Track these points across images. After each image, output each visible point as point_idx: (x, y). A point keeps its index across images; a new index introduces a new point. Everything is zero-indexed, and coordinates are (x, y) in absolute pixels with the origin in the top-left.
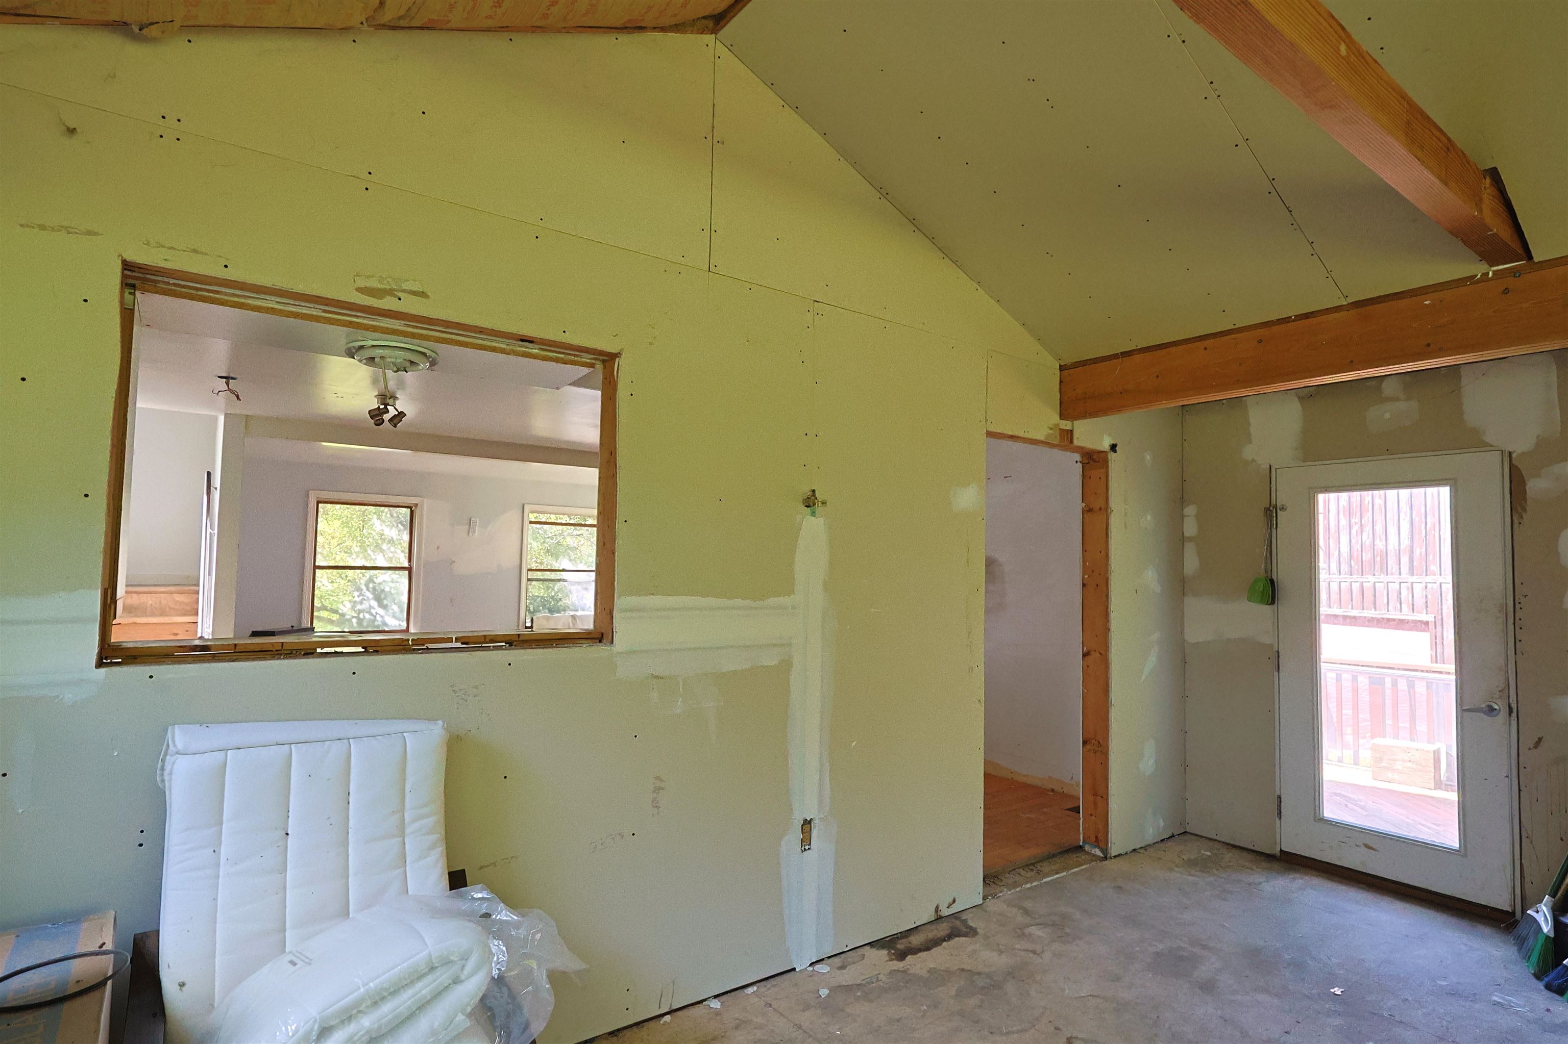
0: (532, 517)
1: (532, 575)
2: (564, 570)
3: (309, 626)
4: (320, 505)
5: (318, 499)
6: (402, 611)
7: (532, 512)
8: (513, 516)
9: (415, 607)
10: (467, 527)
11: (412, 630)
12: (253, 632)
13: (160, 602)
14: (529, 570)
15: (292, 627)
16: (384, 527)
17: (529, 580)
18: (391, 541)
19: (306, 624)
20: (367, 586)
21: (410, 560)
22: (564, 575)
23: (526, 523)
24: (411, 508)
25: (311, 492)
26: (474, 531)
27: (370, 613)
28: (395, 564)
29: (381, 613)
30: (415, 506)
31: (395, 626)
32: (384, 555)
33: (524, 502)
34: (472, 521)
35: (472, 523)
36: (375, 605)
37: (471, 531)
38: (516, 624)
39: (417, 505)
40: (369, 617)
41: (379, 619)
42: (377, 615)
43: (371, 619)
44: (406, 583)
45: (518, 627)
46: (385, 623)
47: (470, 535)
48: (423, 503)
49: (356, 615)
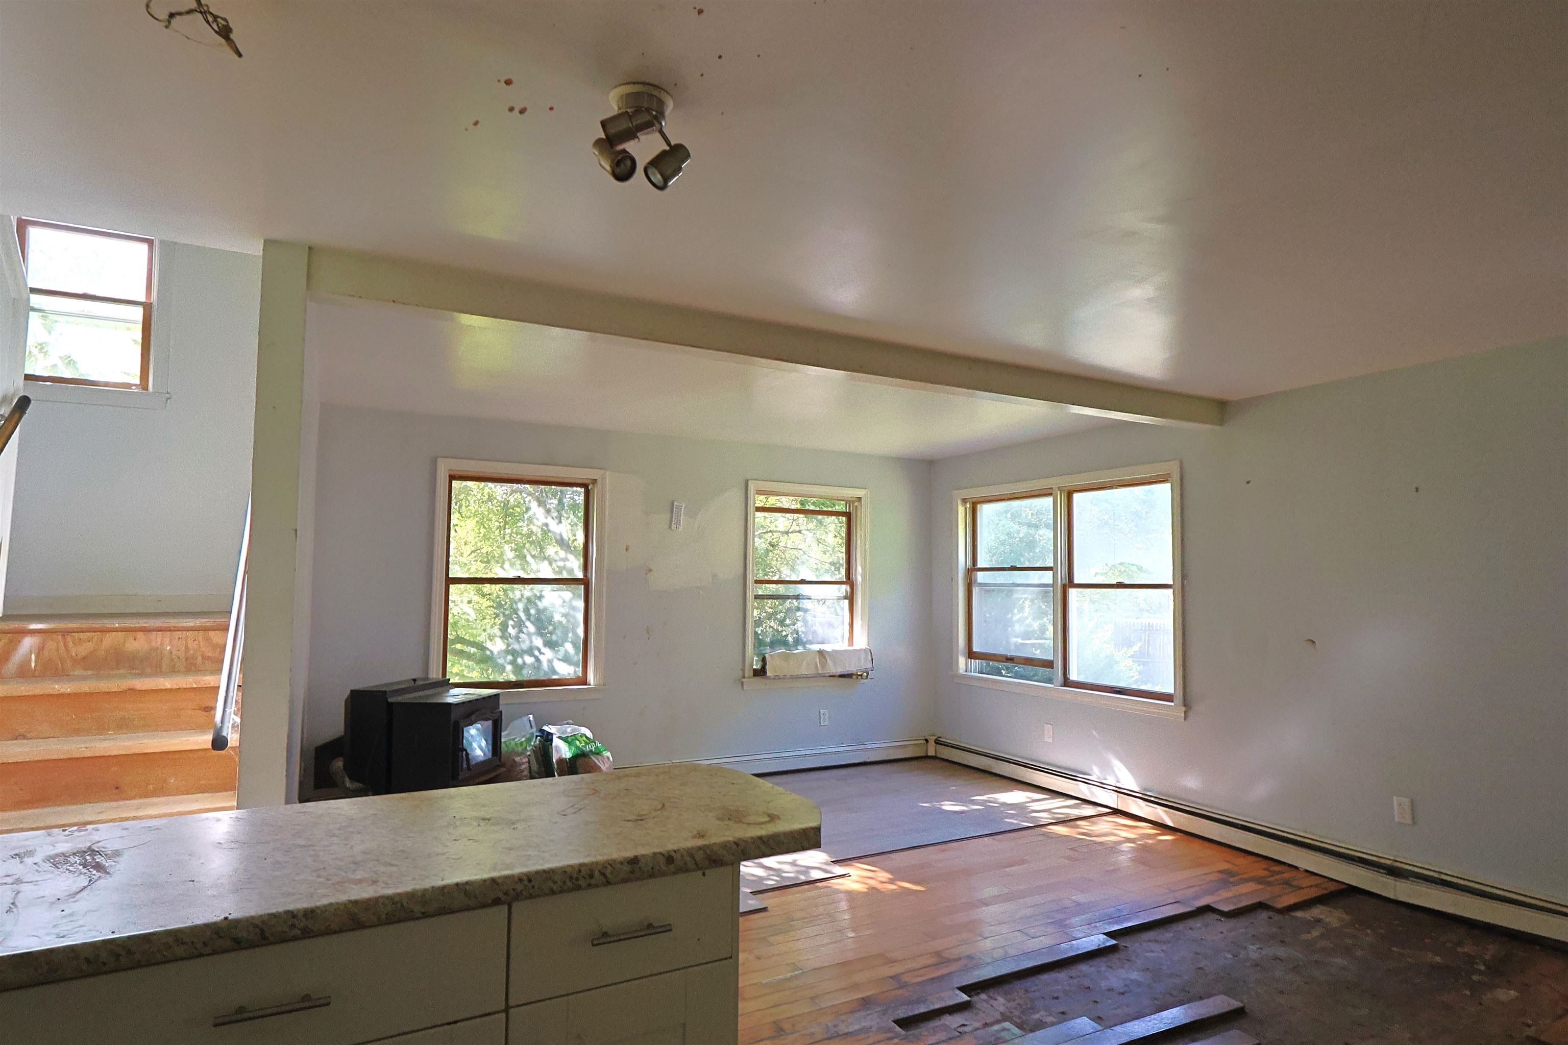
0: (760, 501)
1: (762, 590)
2: (803, 582)
3: (441, 676)
4: (455, 484)
5: (452, 473)
6: (577, 653)
7: (760, 492)
8: (734, 496)
9: (595, 640)
10: (667, 516)
11: (591, 677)
12: (352, 691)
13: (187, 648)
14: (757, 582)
15: (415, 680)
16: (549, 520)
17: (757, 597)
18: (562, 543)
19: (435, 674)
20: (527, 611)
21: (586, 567)
22: (804, 589)
23: (751, 509)
24: (584, 486)
25: (440, 460)
26: (678, 523)
27: (532, 655)
28: (565, 575)
29: (547, 654)
30: (592, 483)
31: (566, 674)
32: (551, 564)
33: (748, 477)
34: (675, 507)
35: (675, 509)
36: (538, 642)
37: (673, 522)
38: (741, 667)
39: (594, 481)
40: (529, 660)
41: (545, 665)
42: (541, 657)
43: (532, 664)
44: (581, 604)
45: (743, 670)
46: (554, 672)
47: (673, 528)
48: (604, 478)
49: (510, 658)
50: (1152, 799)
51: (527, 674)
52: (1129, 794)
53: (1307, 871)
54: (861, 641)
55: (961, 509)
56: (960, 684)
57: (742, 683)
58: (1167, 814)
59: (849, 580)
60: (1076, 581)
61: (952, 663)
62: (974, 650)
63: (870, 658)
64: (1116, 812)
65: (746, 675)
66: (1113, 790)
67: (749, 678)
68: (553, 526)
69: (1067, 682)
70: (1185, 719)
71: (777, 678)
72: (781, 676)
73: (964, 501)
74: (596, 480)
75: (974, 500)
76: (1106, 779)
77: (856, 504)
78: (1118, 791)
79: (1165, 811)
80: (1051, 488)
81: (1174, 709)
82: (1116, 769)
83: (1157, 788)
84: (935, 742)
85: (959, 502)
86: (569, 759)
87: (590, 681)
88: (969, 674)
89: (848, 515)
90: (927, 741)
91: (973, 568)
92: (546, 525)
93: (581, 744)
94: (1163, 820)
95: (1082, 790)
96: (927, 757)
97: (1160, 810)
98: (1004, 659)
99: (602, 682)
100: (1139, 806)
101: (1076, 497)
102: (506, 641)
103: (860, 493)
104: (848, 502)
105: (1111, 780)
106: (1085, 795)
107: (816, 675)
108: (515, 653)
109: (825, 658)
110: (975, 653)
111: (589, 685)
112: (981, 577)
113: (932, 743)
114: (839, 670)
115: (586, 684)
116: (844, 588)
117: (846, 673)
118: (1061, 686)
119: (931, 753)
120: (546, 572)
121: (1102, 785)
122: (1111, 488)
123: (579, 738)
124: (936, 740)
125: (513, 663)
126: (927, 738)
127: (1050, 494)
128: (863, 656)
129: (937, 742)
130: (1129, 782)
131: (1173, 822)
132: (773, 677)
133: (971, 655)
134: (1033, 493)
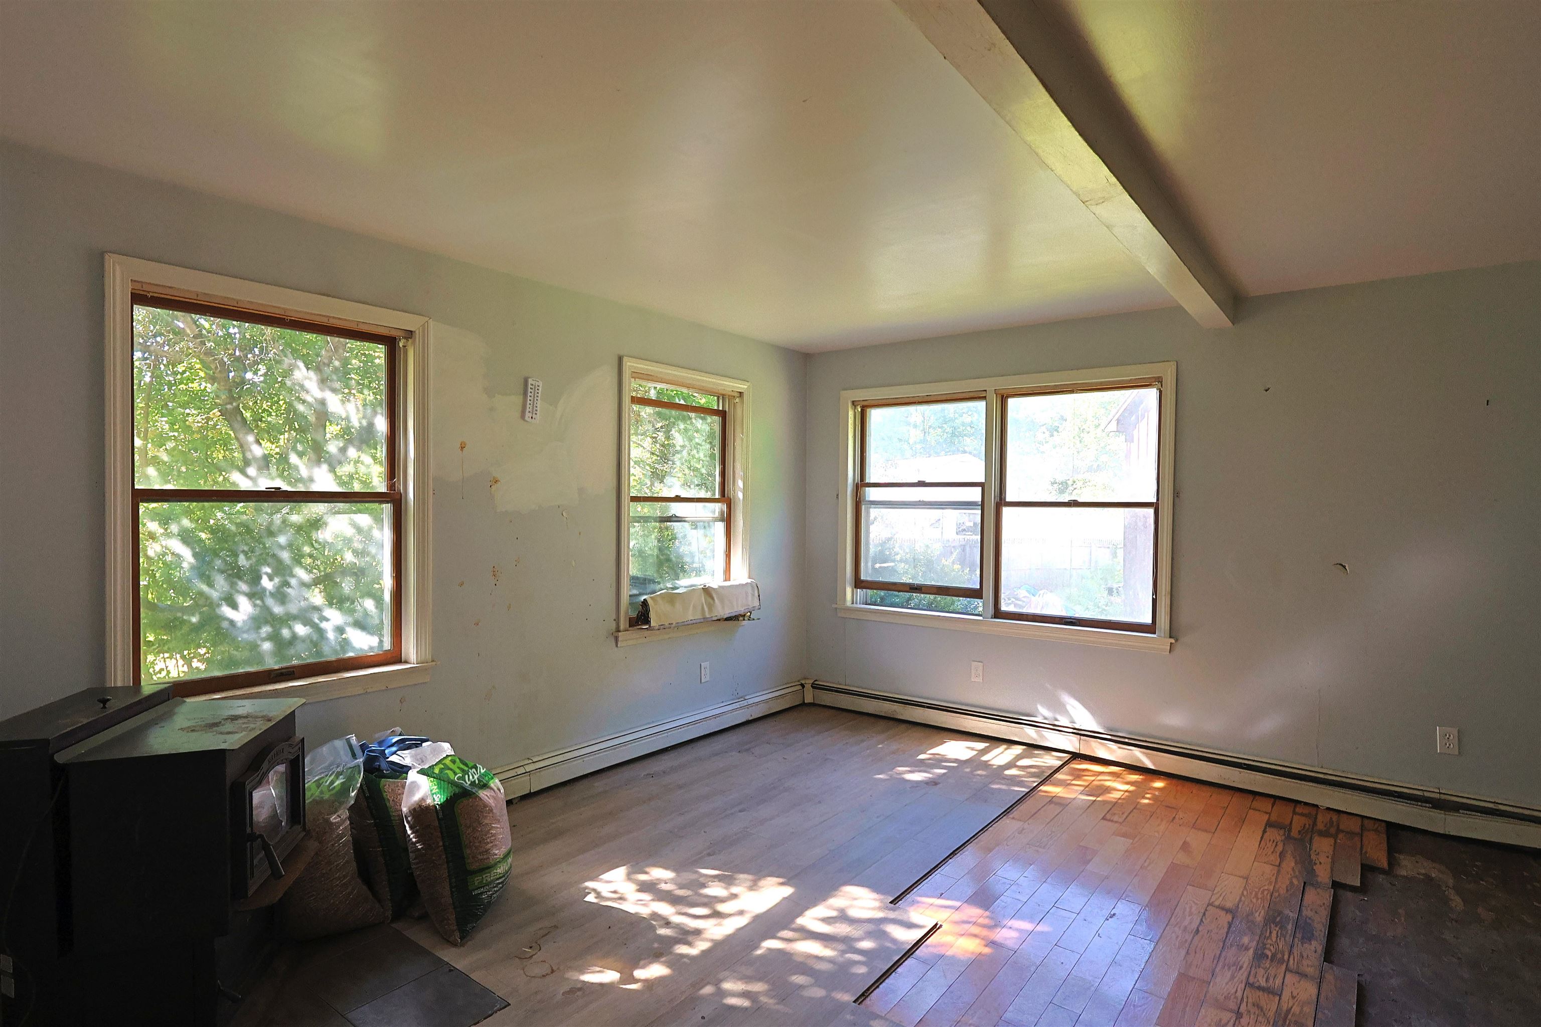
0: (638, 388)
1: (637, 511)
2: (678, 499)
4: (139, 312)
7: (637, 375)
8: (605, 377)
9: (416, 591)
10: (518, 400)
11: (411, 650)
14: (632, 500)
16: (327, 395)
18: (350, 434)
20: (293, 547)
22: (678, 509)
23: (626, 400)
24: (390, 342)
25: (110, 259)
26: (534, 411)
27: (307, 622)
28: (357, 487)
29: (334, 617)
30: (405, 338)
31: (366, 648)
32: (332, 470)
33: (621, 353)
34: (530, 386)
35: (530, 390)
36: (317, 597)
37: (528, 410)
38: (614, 617)
39: (409, 334)
40: (301, 630)
41: (331, 635)
42: (324, 625)
43: (309, 637)
44: (385, 536)
45: (617, 620)
46: (345, 644)
47: (526, 418)
48: (424, 328)
49: (266, 630)
50: (1127, 740)
51: (301, 656)
52: (1093, 735)
53: (1328, 809)
54: (741, 575)
55: (851, 414)
56: (845, 618)
57: (616, 639)
58: (1147, 756)
59: (725, 497)
60: (1008, 499)
61: (835, 594)
62: (862, 578)
63: (757, 594)
64: (1076, 756)
65: (622, 628)
66: (1072, 733)
67: (626, 630)
68: (334, 403)
69: (998, 613)
70: (1170, 652)
71: (662, 627)
72: (667, 624)
73: (854, 403)
74: (411, 332)
75: (865, 403)
76: (1057, 720)
77: (737, 400)
78: (1079, 733)
79: (1144, 753)
80: (986, 391)
81: (1159, 640)
82: (1069, 707)
83: (1127, 727)
84: (812, 686)
85: (850, 404)
86: (441, 805)
87: (407, 654)
88: (855, 605)
89: (722, 414)
90: (803, 686)
91: (862, 484)
92: (323, 403)
93: (455, 774)
94: (1143, 763)
95: (1030, 734)
96: (803, 705)
97: (1137, 752)
98: (910, 588)
99: (429, 657)
100: (1109, 749)
101: (1012, 402)
102: (258, 602)
103: (742, 386)
104: (721, 397)
105: (1063, 721)
106: (1032, 738)
107: (702, 620)
108: (278, 622)
109: (713, 599)
110: (863, 581)
111: (406, 662)
112: (872, 494)
113: (808, 687)
114: (727, 612)
115: (399, 661)
116: (717, 508)
117: (734, 614)
118: (992, 618)
119: (809, 699)
120: (324, 481)
121: (1055, 728)
122: (1072, 392)
123: (451, 765)
124: (813, 684)
125: (274, 637)
126: (803, 682)
127: (984, 398)
128: (750, 590)
129: (815, 686)
130: (1087, 721)
131: (1154, 764)
132: (657, 628)
133: (859, 583)
134: (955, 396)
